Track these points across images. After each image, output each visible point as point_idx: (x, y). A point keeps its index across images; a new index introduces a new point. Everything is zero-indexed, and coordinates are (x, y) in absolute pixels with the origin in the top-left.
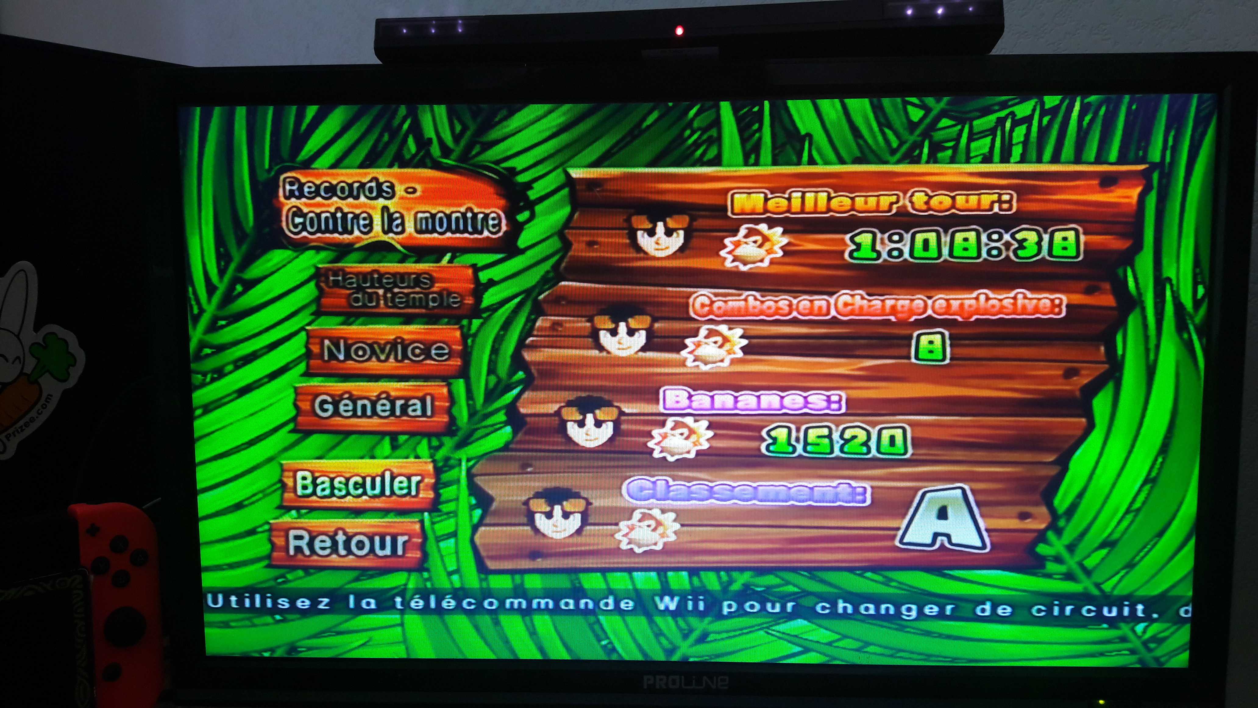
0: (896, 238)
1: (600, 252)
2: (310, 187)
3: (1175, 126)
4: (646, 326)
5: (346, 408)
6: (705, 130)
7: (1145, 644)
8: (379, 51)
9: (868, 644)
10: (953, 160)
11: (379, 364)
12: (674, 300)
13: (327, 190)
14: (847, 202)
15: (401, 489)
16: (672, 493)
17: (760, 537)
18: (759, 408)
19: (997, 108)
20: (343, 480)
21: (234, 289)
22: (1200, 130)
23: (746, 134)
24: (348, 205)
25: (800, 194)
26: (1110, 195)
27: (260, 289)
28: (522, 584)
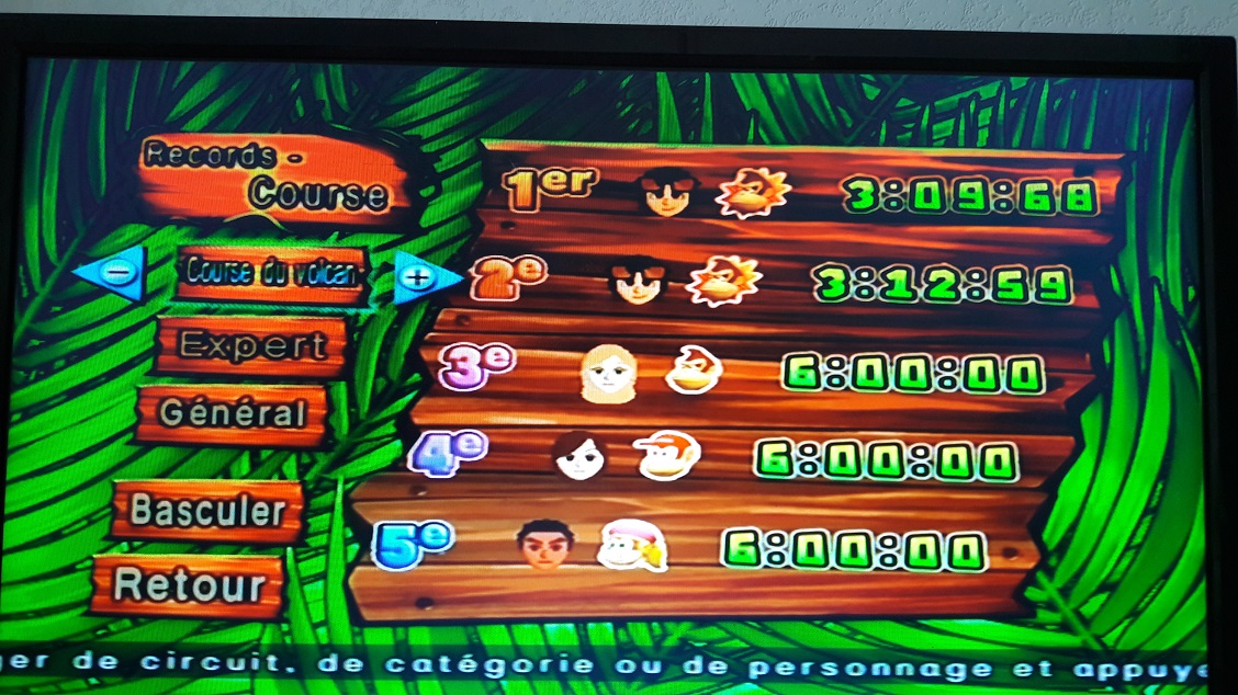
1: (516, 235)
2: (176, 153)
5: (199, 415)
6: (639, 102)
10: (914, 143)
13: (196, 156)
15: (261, 518)
19: (959, 88)
20: (188, 505)
23: (685, 110)
28: (406, 640)
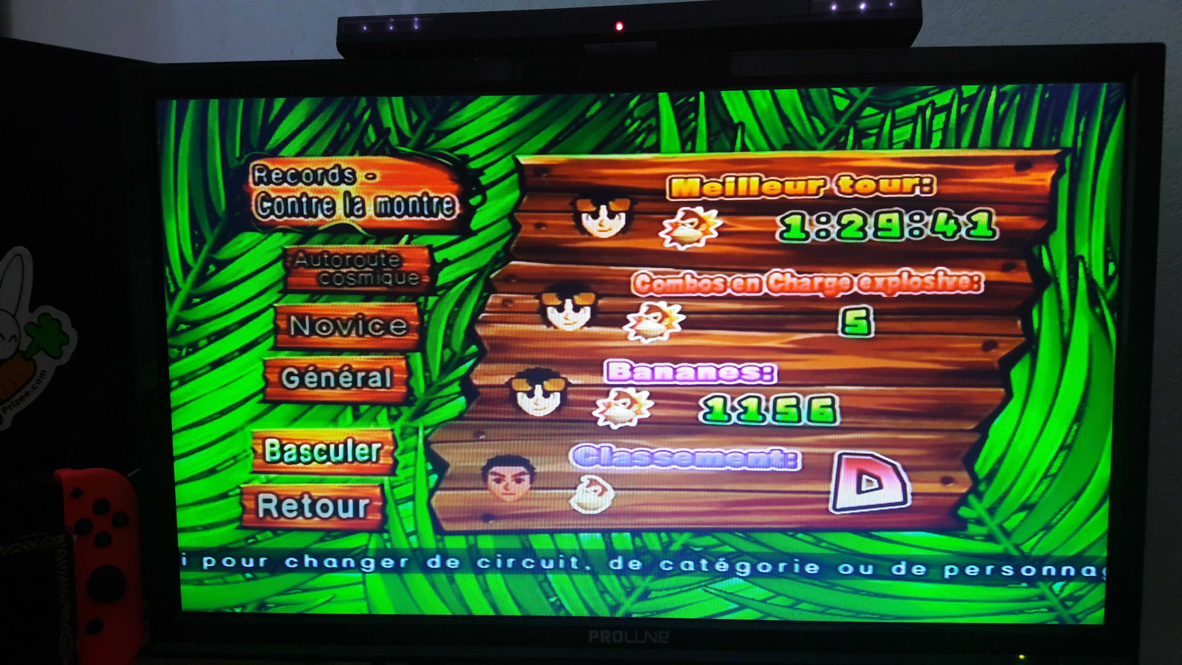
0: (823, 219)
1: (547, 233)
2: (277, 174)
3: (1086, 113)
4: (591, 302)
5: (311, 380)
6: (644, 119)
7: (1062, 601)
8: (340, 47)
9: (800, 601)
10: (876, 146)
11: (343, 339)
12: (618, 278)
13: (293, 176)
14: (777, 186)
15: (363, 455)
16: (615, 460)
17: (699, 500)
18: (696, 379)
19: (917, 97)
20: (308, 447)
21: (208, 269)
22: (1109, 117)
23: (683, 123)
24: (314, 191)
25: (733, 179)
26: (1026, 178)
27: (231, 268)
28: (476, 544)
